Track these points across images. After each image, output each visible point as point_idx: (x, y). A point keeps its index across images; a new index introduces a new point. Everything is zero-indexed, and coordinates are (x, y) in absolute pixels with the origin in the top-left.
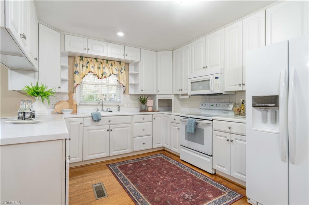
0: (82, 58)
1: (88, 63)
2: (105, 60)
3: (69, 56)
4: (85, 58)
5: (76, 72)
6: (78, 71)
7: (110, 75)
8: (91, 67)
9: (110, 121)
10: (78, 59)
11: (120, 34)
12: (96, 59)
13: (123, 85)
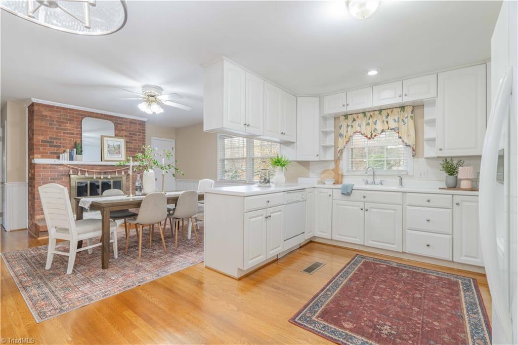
0: (346, 116)
1: (354, 120)
2: (376, 111)
3: (335, 118)
4: (351, 116)
5: (341, 135)
6: (342, 133)
7: (383, 131)
8: (357, 125)
9: (364, 197)
10: (342, 118)
11: (373, 73)
12: (364, 113)
13: (406, 143)
